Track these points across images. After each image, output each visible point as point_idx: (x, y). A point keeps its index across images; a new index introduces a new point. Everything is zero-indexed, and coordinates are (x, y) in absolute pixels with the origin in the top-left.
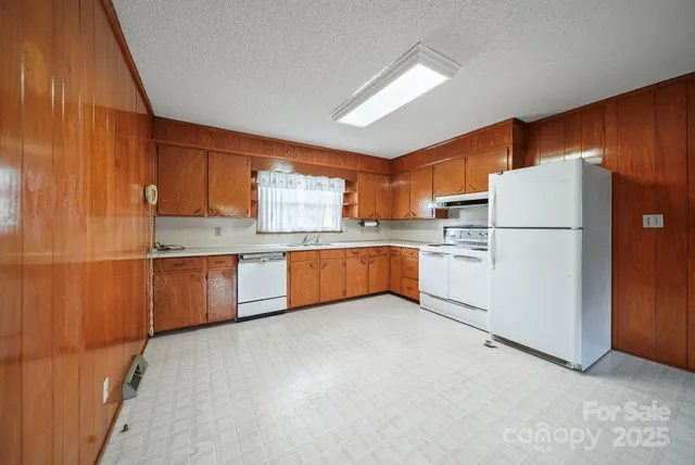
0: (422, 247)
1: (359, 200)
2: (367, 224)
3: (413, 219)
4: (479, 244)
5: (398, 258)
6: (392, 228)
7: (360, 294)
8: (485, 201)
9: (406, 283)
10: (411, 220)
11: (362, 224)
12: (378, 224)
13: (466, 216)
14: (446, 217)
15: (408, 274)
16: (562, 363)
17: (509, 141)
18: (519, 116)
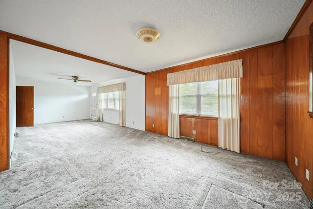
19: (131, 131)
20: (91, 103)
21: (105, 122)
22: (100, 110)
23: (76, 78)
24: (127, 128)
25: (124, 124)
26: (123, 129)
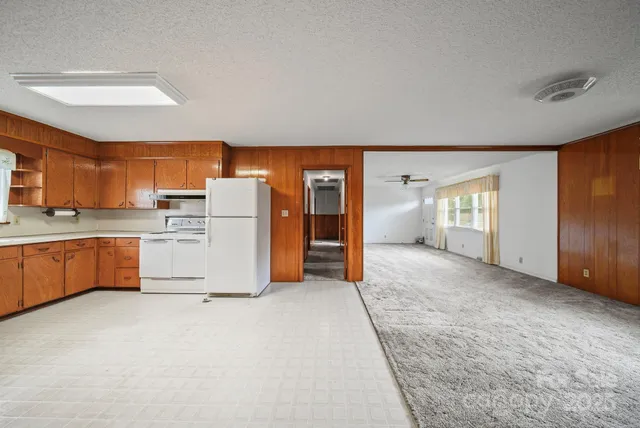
0: (143, 236)
1: (45, 182)
2: (58, 213)
3: (130, 209)
4: (197, 229)
5: (112, 250)
6: (97, 218)
7: (50, 298)
8: (203, 197)
9: (123, 273)
10: (129, 209)
11: (50, 212)
12: (77, 213)
13: (186, 207)
14: (168, 208)
15: (125, 264)
16: (247, 295)
17: (219, 156)
18: (227, 141)
19: (513, 276)
20: (424, 216)
21: (450, 252)
22: (441, 230)
23: (406, 178)
24: (503, 268)
25: (496, 259)
26: (494, 269)
